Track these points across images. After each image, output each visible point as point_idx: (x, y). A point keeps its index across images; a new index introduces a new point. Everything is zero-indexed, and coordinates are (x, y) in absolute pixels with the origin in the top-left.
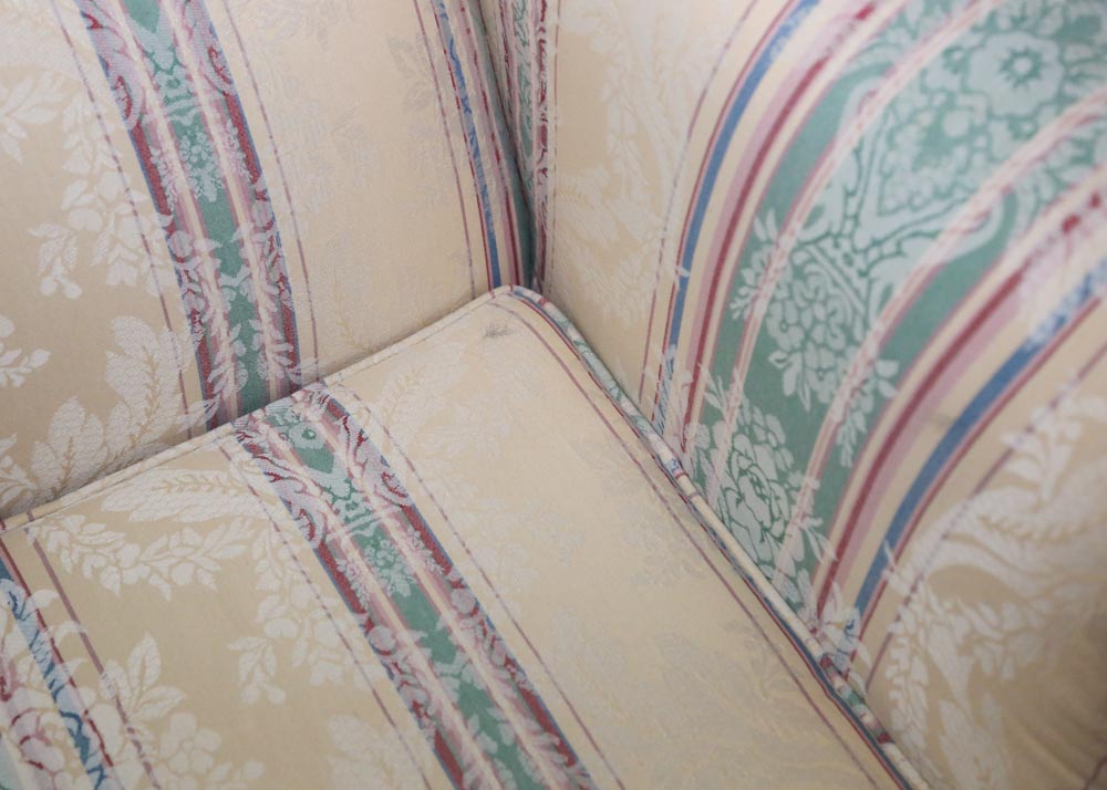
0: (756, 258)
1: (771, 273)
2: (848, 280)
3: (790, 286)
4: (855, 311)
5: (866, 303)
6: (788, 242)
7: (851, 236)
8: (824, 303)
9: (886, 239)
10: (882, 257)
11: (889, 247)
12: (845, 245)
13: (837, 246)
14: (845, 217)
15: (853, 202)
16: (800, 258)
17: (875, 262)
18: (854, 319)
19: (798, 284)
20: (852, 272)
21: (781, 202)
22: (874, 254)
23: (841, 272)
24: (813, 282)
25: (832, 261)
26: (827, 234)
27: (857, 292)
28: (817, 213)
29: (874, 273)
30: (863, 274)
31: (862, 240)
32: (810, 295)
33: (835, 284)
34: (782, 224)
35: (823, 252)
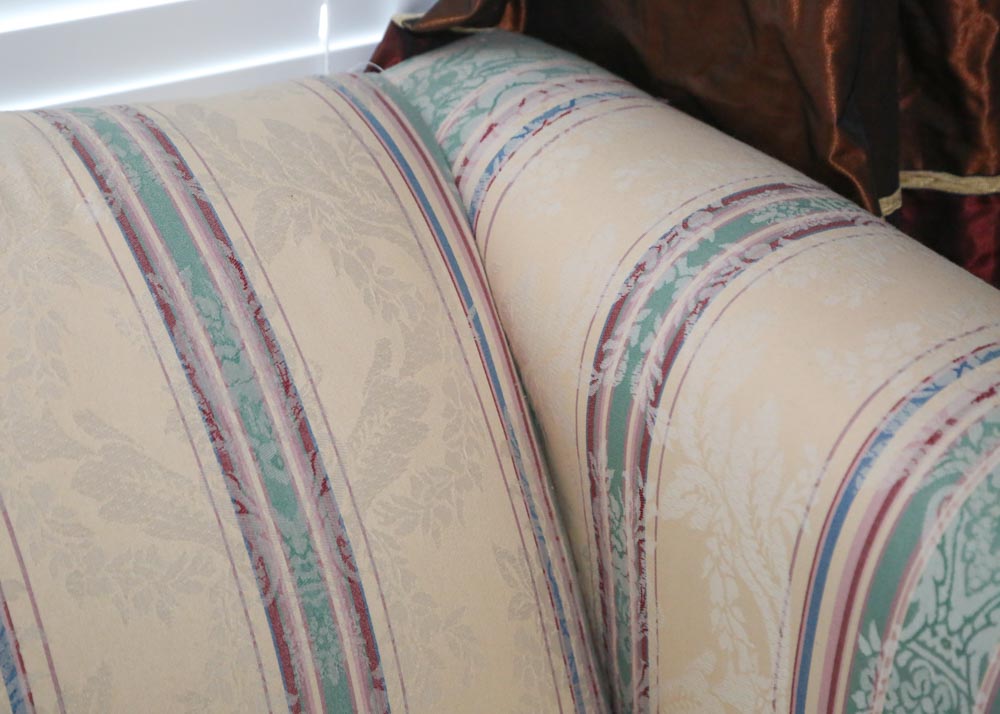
0: (865, 674)
1: (880, 686)
2: (949, 663)
3: (898, 692)
4: (959, 690)
5: (968, 681)
6: (891, 647)
7: (945, 621)
8: (931, 695)
9: (977, 614)
10: (975, 632)
11: (980, 621)
12: (941, 630)
13: (934, 634)
14: (938, 605)
15: (943, 591)
16: (902, 660)
17: (969, 639)
18: (959, 699)
19: (906, 685)
20: (950, 655)
21: (880, 613)
22: (967, 631)
23: (941, 657)
24: (918, 679)
25: (932, 650)
26: (925, 626)
27: (958, 671)
28: (914, 608)
29: (969, 650)
30: (960, 653)
31: (955, 622)
32: (916, 693)
33: (938, 671)
34: (884, 634)
35: (923, 645)
